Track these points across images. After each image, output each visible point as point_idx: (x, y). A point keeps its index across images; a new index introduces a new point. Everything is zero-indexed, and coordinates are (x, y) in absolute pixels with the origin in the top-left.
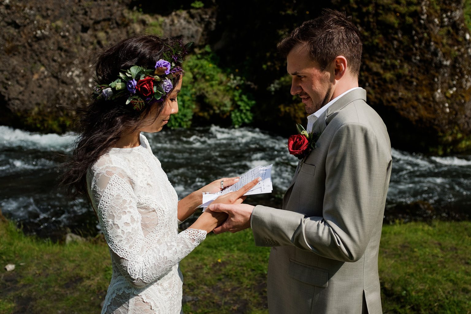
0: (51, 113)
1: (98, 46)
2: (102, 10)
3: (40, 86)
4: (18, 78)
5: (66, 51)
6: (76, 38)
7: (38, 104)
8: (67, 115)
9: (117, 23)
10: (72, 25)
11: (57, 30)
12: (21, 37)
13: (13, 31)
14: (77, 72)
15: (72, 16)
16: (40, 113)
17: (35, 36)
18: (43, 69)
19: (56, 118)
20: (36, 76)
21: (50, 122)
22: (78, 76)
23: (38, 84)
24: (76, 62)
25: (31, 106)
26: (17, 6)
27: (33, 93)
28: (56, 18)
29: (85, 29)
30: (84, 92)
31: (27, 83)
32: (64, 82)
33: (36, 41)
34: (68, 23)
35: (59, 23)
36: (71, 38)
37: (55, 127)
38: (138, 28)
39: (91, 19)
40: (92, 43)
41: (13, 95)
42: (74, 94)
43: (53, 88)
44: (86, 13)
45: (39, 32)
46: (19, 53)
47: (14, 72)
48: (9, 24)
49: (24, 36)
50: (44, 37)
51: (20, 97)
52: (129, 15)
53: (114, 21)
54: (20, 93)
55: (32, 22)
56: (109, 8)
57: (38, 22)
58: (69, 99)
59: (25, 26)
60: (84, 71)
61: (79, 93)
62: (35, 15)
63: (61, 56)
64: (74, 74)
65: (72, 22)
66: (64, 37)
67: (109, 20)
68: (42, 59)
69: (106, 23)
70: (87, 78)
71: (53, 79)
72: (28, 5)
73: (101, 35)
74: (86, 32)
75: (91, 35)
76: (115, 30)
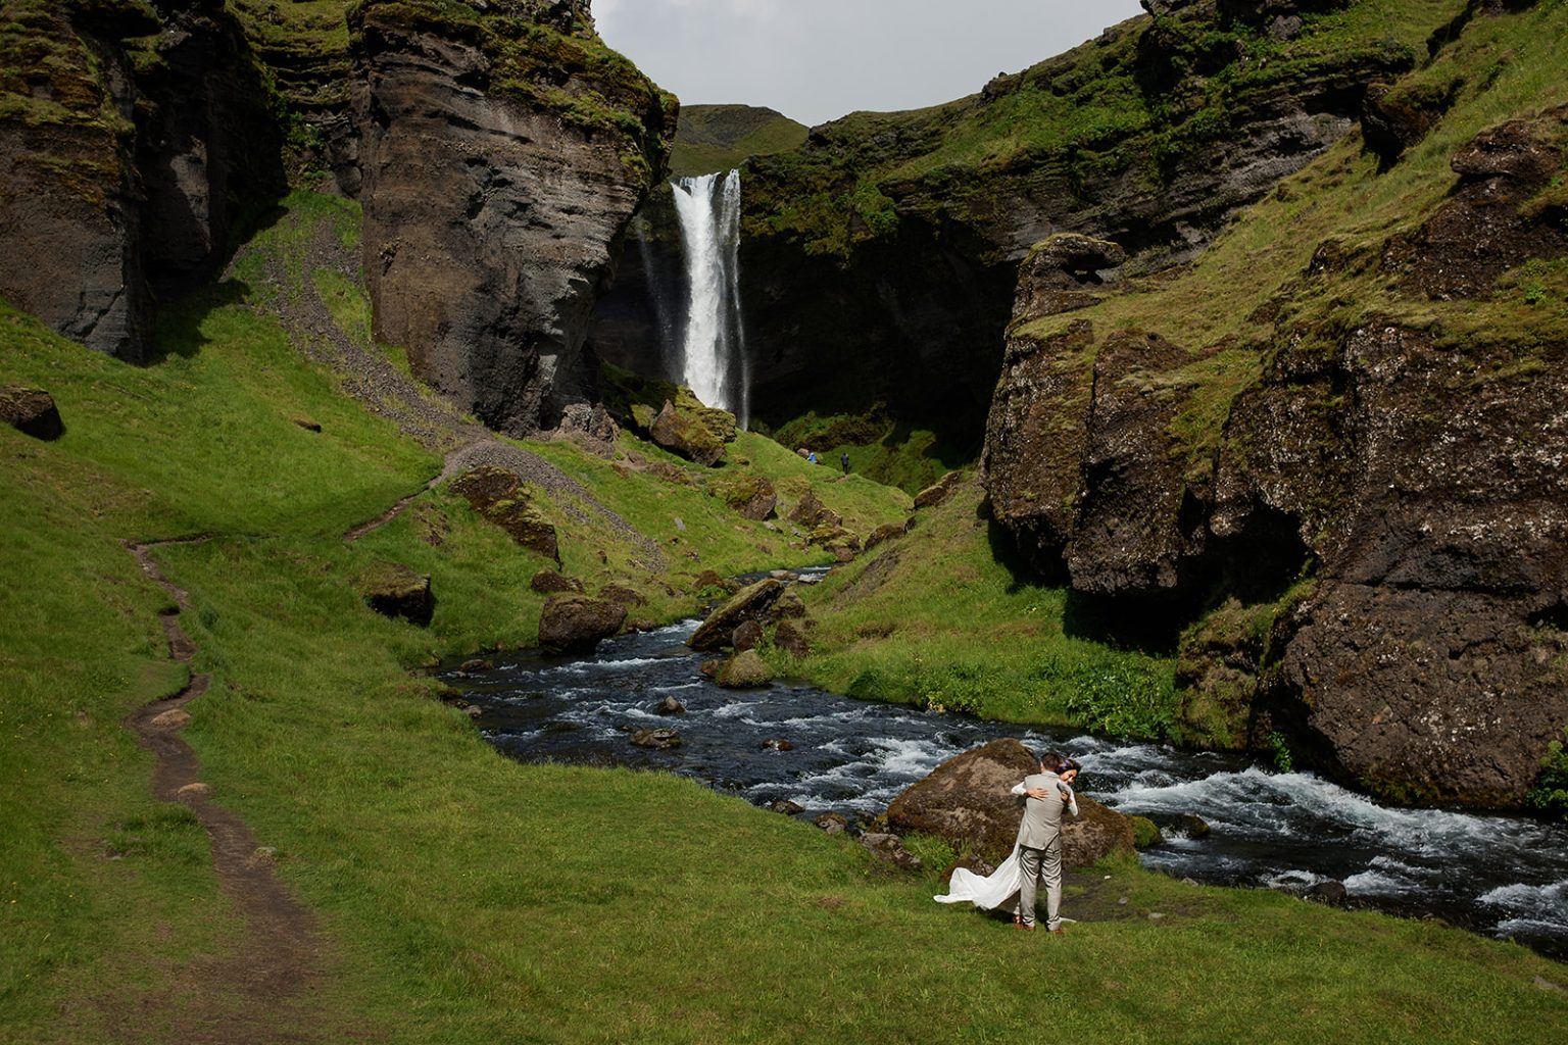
0: (1394, 773)
1: (1473, 680)
2: (1482, 626)
3: (1383, 733)
4: (1353, 720)
5: (1423, 684)
6: (1440, 665)
7: (1378, 759)
8: (1417, 779)
9: (1505, 646)
10: (1437, 646)
11: (1414, 653)
12: (1361, 663)
13: (1351, 654)
14: (1435, 718)
15: (1437, 634)
16: (1378, 772)
17: (1378, 663)
18: (1387, 708)
19: (1401, 783)
20: (1377, 719)
21: (1394, 787)
22: (1436, 723)
23: (1380, 731)
24: (1436, 701)
25: (1367, 760)
26: (1359, 621)
27: (1372, 742)
28: (1414, 637)
29: (1455, 655)
30: (1443, 749)
31: (1364, 727)
32: (1415, 731)
33: (1379, 670)
34: (1432, 645)
35: (1418, 644)
36: (1433, 666)
37: (1400, 794)
38: (1542, 655)
39: (1465, 640)
40: (1465, 675)
41: (1343, 742)
42: (1428, 750)
43: (1400, 738)
44: (1457, 631)
45: (1384, 657)
46: (1356, 685)
47: (1347, 711)
48: (1347, 645)
49: (1364, 663)
50: (1389, 665)
51: (1353, 745)
52: (1524, 633)
53: (1501, 644)
54: (1354, 740)
55: (1378, 642)
56: (1493, 623)
57: (1386, 642)
58: (1420, 756)
59: (1366, 648)
60: (1446, 717)
61: (1435, 748)
62: (1381, 633)
63: (1417, 692)
64: (1431, 720)
65: (1438, 642)
66: (1421, 664)
67: (1493, 641)
68: (1387, 695)
69: (1490, 646)
70: (1450, 727)
71: (1402, 725)
72: (1375, 619)
73: (1480, 662)
74: (1457, 659)
75: (1465, 663)
76: (1503, 656)
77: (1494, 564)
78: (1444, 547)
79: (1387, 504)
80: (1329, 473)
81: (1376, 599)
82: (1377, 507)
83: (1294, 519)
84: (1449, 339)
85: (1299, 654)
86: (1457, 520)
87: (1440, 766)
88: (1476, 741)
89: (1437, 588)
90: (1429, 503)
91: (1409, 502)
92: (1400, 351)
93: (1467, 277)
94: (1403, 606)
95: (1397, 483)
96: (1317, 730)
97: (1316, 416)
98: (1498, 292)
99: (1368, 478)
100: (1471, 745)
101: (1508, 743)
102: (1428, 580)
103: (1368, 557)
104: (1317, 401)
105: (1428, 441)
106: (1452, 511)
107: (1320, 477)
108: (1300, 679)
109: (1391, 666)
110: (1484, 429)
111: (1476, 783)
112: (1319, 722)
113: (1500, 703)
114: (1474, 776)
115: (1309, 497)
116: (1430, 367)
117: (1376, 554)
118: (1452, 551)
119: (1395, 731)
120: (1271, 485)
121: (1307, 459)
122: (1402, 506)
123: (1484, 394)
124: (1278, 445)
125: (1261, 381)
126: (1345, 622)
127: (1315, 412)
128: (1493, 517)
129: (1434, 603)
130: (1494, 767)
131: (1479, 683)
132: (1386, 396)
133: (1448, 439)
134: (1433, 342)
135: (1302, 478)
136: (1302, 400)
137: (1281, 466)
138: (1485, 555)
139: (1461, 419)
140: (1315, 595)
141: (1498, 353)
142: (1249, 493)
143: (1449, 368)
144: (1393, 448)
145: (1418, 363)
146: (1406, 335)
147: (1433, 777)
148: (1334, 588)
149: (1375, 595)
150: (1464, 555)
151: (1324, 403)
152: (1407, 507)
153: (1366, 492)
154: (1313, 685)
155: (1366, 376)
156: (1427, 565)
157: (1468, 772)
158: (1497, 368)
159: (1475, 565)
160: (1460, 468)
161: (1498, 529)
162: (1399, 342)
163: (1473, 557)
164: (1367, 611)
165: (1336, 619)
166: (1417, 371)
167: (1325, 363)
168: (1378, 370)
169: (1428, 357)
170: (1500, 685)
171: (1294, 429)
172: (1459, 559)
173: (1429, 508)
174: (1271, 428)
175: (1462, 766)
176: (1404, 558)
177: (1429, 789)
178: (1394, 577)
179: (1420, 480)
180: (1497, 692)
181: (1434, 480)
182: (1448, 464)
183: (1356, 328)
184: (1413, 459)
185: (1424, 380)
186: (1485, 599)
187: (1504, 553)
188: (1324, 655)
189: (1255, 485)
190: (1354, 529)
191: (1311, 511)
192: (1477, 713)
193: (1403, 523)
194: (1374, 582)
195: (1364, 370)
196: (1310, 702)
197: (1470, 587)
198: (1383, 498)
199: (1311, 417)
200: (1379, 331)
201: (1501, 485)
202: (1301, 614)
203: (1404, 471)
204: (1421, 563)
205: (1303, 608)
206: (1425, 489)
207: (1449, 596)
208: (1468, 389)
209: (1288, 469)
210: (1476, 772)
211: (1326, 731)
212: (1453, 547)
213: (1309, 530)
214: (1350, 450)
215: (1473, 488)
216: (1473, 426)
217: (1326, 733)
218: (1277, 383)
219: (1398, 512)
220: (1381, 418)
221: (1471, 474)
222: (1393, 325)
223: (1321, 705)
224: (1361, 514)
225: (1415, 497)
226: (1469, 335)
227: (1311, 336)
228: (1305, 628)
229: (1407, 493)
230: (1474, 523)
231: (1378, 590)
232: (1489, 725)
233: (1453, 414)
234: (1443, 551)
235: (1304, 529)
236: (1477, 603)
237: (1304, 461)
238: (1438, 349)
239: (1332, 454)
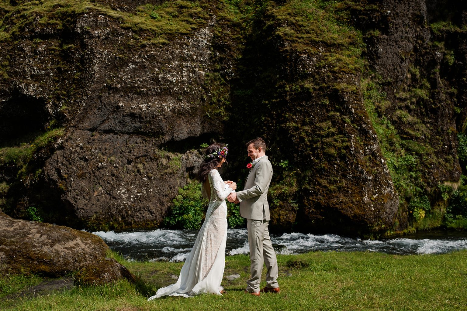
0: (104, 218)
1: (137, 173)
2: (141, 149)
3: (98, 200)
4: (85, 195)
5: (116, 177)
6: (123, 168)
7: (96, 213)
8: (115, 220)
9: (151, 158)
10: (121, 159)
11: (111, 162)
12: (88, 167)
13: (83, 163)
14: (123, 191)
15: (121, 153)
16: (97, 219)
17: (97, 167)
18: (101, 188)
20: (96, 194)
21: (104, 225)
22: (124, 193)
23: (97, 199)
24: (123, 184)
25: (91, 213)
26: (87, 147)
27: (93, 205)
28: (111, 155)
29: (129, 162)
30: (128, 204)
31: (90, 198)
32: (114, 198)
33: (98, 170)
34: (119, 158)
35: (113, 158)
36: (120, 168)
38: (164, 161)
39: (134, 155)
40: (134, 172)
41: (80, 206)
42: (121, 206)
43: (107, 202)
44: (130, 152)
46: (86, 178)
47: (82, 190)
48: (81, 159)
49: (90, 167)
50: (103, 167)
51: (85, 207)
52: (159, 153)
53: (149, 157)
54: (85, 205)
55: (96, 157)
56: (146, 148)
57: (100, 157)
58: (117, 209)
59: (91, 160)
60: (128, 190)
61: (124, 205)
62: (98, 153)
63: (113, 180)
64: (121, 192)
65: (121, 157)
66: (115, 167)
67: (145, 156)
68: (101, 182)
69: (143, 158)
70: (130, 195)
71: (107, 195)
72: (94, 147)
73: (140, 166)
74: (130, 164)
75: (133, 166)
76: (149, 163)
77: (149, 122)
78: (129, 113)
79: (102, 93)
80: (64, 79)
81: (93, 138)
82: (97, 94)
83: (43, 102)
84: (128, 25)
85: (55, 165)
86: (135, 102)
87: (127, 212)
88: (142, 200)
89: (121, 132)
90: (122, 93)
91: (113, 92)
92: (107, 26)
93: (126, 4)
94: (105, 141)
95: (107, 83)
96: (68, 201)
97: (53, 54)
98: (138, 13)
99: (95, 80)
100: (139, 202)
101: (154, 200)
102: (118, 129)
103: (91, 117)
104: (53, 47)
105: (122, 66)
106: (132, 98)
107: (57, 82)
108: (55, 177)
109: (103, 168)
110: (147, 64)
111: (141, 218)
112: (70, 197)
113: (151, 182)
114: (140, 215)
115: (51, 91)
116: (120, 35)
117: (95, 116)
118: (132, 116)
119: (103, 199)
120: (27, 85)
121: (49, 73)
122: (109, 94)
123: (147, 49)
124: (31, 67)
125: (11, 38)
126: (81, 148)
127: (53, 52)
128: (150, 101)
129: (120, 140)
130: (149, 211)
131: (140, 174)
132: (101, 44)
133: (132, 66)
134: (121, 25)
135: (46, 82)
136: (44, 46)
137: (32, 76)
138: (146, 117)
139: (138, 58)
140: (65, 135)
141: (148, 34)
142: (10, 89)
143: (128, 37)
144: (105, 68)
145: (115, 33)
146: (110, 20)
147: (123, 218)
148: (74, 132)
149: (93, 136)
150: (137, 117)
151: (57, 48)
152: (112, 95)
153: (94, 86)
154: (65, 179)
155: (89, 35)
156: (120, 122)
157: (138, 214)
158: (149, 40)
159: (141, 122)
160: (137, 79)
161: (153, 107)
162: (106, 22)
163: (141, 117)
164: (90, 143)
165: (77, 146)
166: (114, 36)
167: (58, 30)
168: (96, 32)
169: (119, 31)
170: (150, 175)
171: (39, 59)
172: (134, 119)
173: (122, 96)
174: (25, 58)
175: (136, 211)
176: (108, 118)
177: (119, 224)
178: (102, 127)
179: (119, 83)
180: (148, 177)
181: (125, 83)
182: (131, 77)
183: (83, 13)
184: (115, 73)
185: (117, 40)
186: (142, 138)
187: (154, 117)
188: (70, 164)
189: (15, 85)
190: (86, 103)
191: (53, 98)
192: (141, 187)
193: (111, 102)
194: (92, 130)
195: (89, 32)
196: (63, 187)
197: (137, 132)
198: (100, 90)
199: (50, 54)
200: (96, 16)
201: (154, 88)
202: (58, 144)
203: (110, 78)
204: (117, 121)
205: (59, 141)
206: (121, 87)
207: (126, 136)
208: (138, 46)
209: (36, 78)
210: (141, 213)
211: (72, 201)
212: (133, 113)
213: (52, 106)
214: (79, 68)
215: (142, 88)
216: (143, 62)
217: (72, 202)
218: (26, 38)
219: (108, 97)
220: (100, 54)
221: (142, 82)
222: (103, 14)
223: (70, 188)
224: (90, 96)
225: (116, 90)
226: (136, 25)
227: (45, 18)
228: (58, 152)
229: (113, 88)
230: (142, 104)
231: (94, 133)
232: (147, 192)
233: (134, 56)
234: (128, 115)
235: (49, 106)
236: (139, 140)
237: (47, 74)
238: (122, 28)
239: (67, 71)
